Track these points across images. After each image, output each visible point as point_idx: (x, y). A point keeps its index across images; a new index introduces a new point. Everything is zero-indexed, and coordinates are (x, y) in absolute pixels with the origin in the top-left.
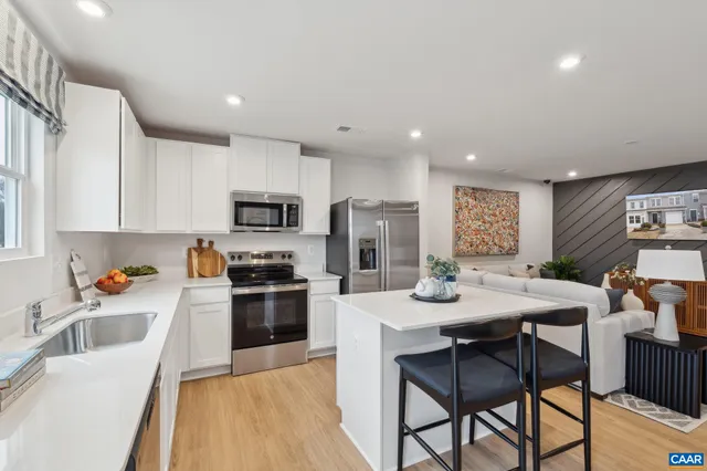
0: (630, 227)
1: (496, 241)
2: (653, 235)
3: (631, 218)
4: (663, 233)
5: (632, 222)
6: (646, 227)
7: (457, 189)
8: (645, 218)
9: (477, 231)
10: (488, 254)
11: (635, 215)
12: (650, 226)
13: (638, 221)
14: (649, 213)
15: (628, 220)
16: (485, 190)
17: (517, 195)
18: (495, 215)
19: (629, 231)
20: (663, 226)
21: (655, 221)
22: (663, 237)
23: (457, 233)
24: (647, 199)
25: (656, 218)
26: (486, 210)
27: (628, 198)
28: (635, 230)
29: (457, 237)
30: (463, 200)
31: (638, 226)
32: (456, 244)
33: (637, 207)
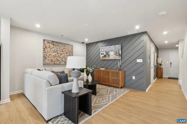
0: (101, 56)
1: (63, 60)
2: (107, 58)
3: (101, 53)
4: (109, 58)
5: (101, 55)
6: (105, 56)
7: (44, 40)
8: (105, 53)
9: (54, 56)
10: (60, 64)
11: (102, 52)
12: (106, 56)
13: (103, 55)
14: (106, 52)
15: (101, 54)
16: (58, 43)
17: (72, 46)
18: (63, 51)
19: (101, 57)
20: (109, 56)
21: (107, 54)
22: (109, 59)
23: (44, 56)
24: (105, 48)
25: (108, 54)
26: (59, 49)
27: (101, 48)
28: (102, 57)
29: (45, 58)
30: (48, 45)
31: (103, 56)
32: (44, 60)
33: (103, 50)
